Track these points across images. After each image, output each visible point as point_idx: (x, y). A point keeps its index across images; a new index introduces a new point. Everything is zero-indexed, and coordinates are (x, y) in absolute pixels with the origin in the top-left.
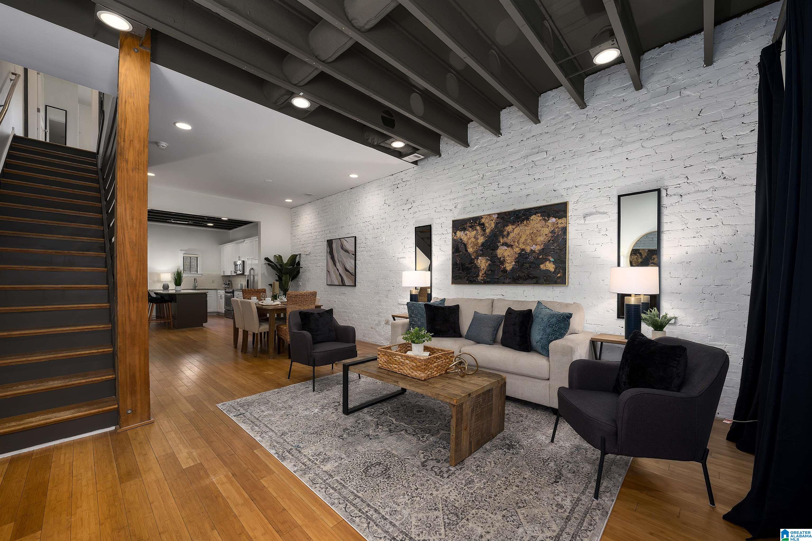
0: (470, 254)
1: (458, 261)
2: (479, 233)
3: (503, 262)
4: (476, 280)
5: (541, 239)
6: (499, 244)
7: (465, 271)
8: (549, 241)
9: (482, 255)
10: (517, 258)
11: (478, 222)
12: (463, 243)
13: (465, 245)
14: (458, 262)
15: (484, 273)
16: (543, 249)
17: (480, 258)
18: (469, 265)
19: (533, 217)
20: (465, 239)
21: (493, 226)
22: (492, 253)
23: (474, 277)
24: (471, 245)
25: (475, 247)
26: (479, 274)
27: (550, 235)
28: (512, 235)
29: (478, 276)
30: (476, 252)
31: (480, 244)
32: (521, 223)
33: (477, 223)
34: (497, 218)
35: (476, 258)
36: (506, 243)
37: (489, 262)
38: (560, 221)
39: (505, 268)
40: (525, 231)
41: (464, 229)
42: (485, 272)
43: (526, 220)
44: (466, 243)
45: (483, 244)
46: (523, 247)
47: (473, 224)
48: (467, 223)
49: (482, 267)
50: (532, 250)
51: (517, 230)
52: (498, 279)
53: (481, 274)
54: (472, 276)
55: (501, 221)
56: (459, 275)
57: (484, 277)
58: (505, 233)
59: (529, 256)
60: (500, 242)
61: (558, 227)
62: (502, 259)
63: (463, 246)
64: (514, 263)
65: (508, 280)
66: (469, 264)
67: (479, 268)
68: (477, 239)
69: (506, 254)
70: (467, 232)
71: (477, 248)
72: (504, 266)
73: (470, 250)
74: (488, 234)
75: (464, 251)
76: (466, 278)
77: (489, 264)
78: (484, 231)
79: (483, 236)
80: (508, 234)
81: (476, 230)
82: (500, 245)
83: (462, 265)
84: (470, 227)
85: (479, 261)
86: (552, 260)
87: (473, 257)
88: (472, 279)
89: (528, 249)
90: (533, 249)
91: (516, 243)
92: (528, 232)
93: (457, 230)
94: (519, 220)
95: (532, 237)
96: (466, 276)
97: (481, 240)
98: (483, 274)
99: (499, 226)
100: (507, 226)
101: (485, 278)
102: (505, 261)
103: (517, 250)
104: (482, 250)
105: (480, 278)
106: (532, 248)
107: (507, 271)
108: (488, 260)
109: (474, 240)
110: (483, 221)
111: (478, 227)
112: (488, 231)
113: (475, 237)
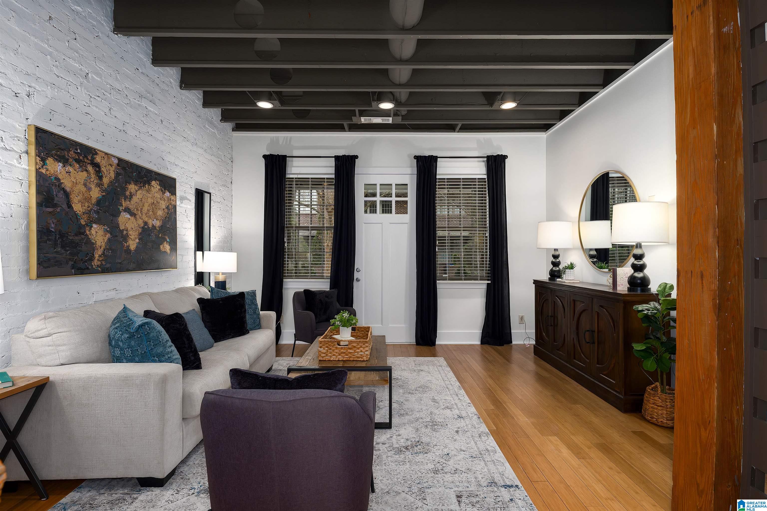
0: (76, 215)
1: (53, 226)
2: (92, 180)
3: (126, 238)
4: (90, 267)
5: (160, 213)
6: (121, 208)
7: (68, 248)
8: (166, 217)
9: (98, 222)
10: (141, 233)
11: (90, 158)
12: (63, 189)
13: (67, 195)
14: (53, 228)
15: (102, 254)
16: (162, 226)
17: (95, 226)
18: (76, 238)
19: (153, 183)
20: (67, 184)
21: (113, 175)
22: (112, 220)
23: (86, 261)
24: (79, 198)
25: (86, 205)
26: (93, 255)
27: (166, 210)
28: (135, 199)
29: (92, 258)
30: (88, 213)
31: (94, 201)
32: (144, 186)
33: (88, 159)
34: (118, 165)
35: (87, 225)
36: (129, 209)
37: (108, 235)
38: (172, 197)
39: (128, 246)
40: (147, 198)
41: (65, 161)
42: (104, 252)
43: (148, 184)
44: (68, 190)
45: (99, 202)
46: (146, 219)
47: (81, 158)
48: (70, 151)
49: (99, 244)
50: (153, 225)
51: (140, 194)
52: (120, 263)
53: (97, 256)
54: (82, 260)
55: (122, 172)
56: (55, 258)
57: (102, 260)
58: (128, 193)
59: (151, 233)
60: (122, 206)
61: (171, 204)
62: (125, 232)
63: (61, 195)
64: (137, 240)
65: (132, 266)
66: (76, 235)
67: (93, 244)
68: (89, 189)
69: (129, 226)
70: (71, 169)
71: (89, 207)
72: (128, 244)
73: (78, 208)
74: (106, 186)
75: (65, 206)
76: (71, 263)
77: (109, 239)
78: (101, 178)
79: (99, 186)
80: (131, 196)
81: (86, 170)
82: (122, 209)
83: (62, 235)
84: (78, 161)
85: (93, 232)
86: (168, 240)
87: (83, 222)
88: (81, 265)
89: (151, 223)
90: (155, 225)
91: (139, 212)
92: (150, 200)
93: (49, 155)
94: (141, 180)
95: (153, 209)
96: (70, 259)
97: (96, 194)
98: (100, 256)
99: (121, 180)
100: (130, 183)
101: (103, 263)
102: (128, 236)
103: (141, 222)
104: (97, 212)
105: (96, 263)
106: (154, 223)
107: (130, 251)
108: (107, 231)
109: (83, 189)
110: (98, 159)
111: (90, 168)
112: (106, 181)
113: (85, 185)
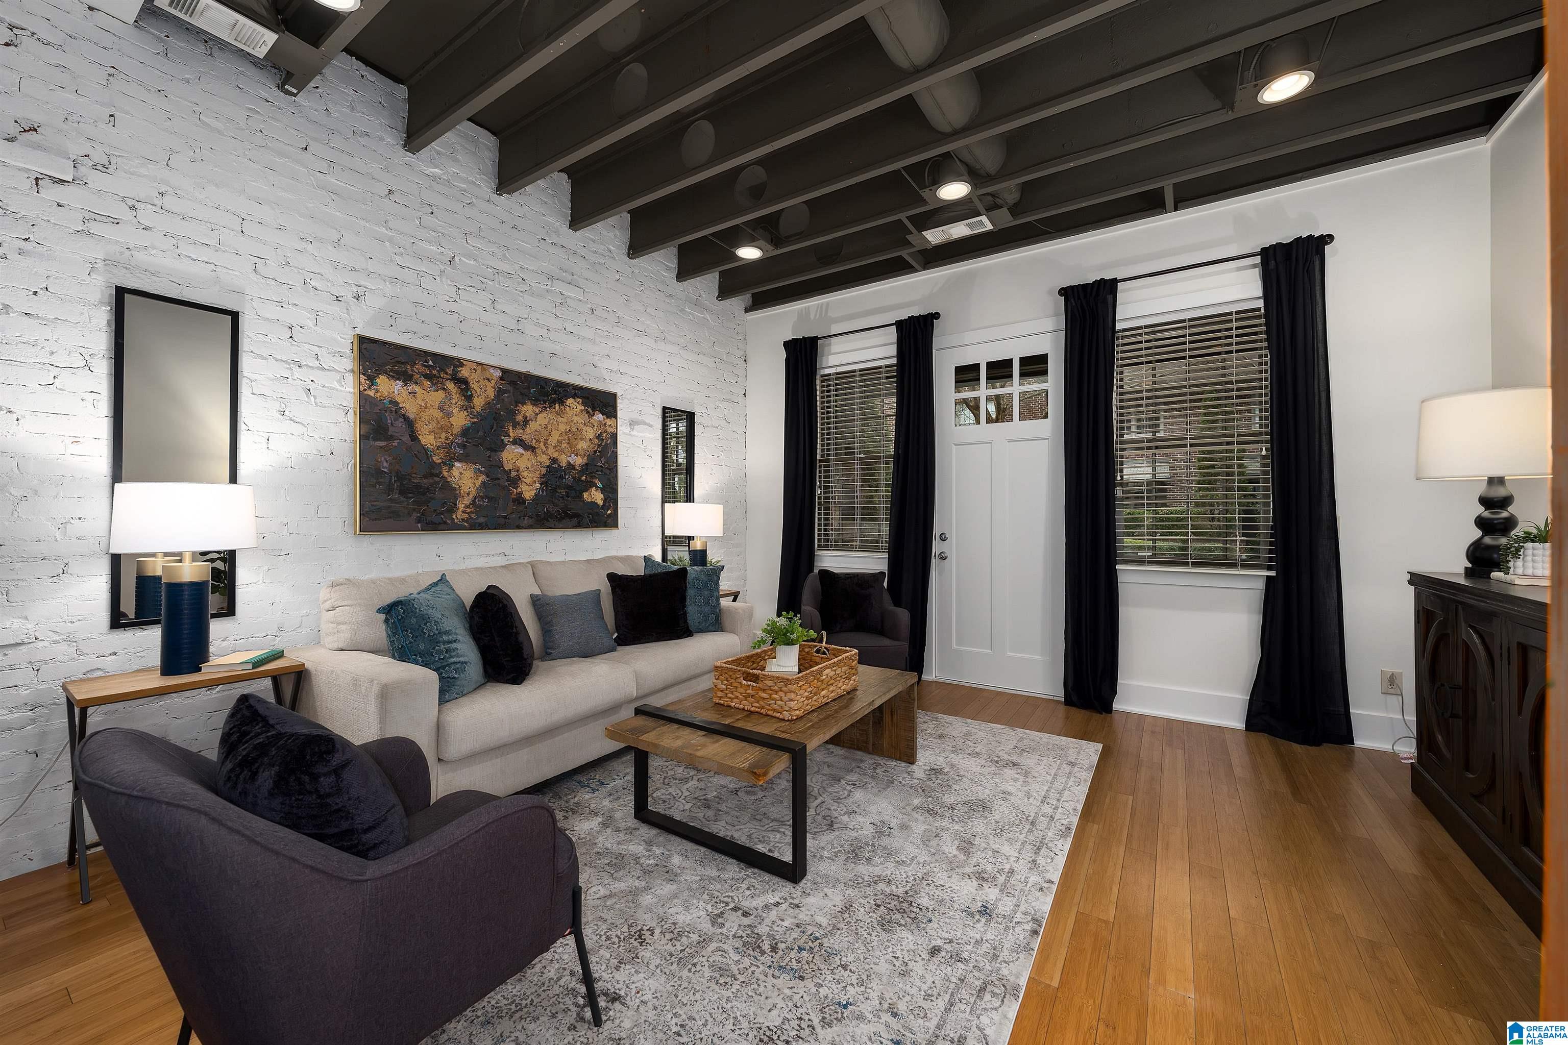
0: (426, 450)
1: (385, 464)
2: (454, 401)
3: (515, 481)
4: (449, 522)
5: (583, 445)
6: (506, 440)
7: (410, 495)
8: (595, 452)
9: (464, 459)
10: (544, 475)
11: (449, 372)
12: (404, 415)
13: (410, 424)
14: (386, 468)
15: (471, 504)
16: (587, 464)
17: (457, 464)
18: (425, 481)
19: (570, 401)
20: (410, 408)
21: (491, 393)
22: (489, 457)
23: (442, 513)
24: (430, 426)
25: (444, 435)
26: (456, 505)
27: (596, 441)
28: (533, 426)
29: (453, 509)
30: (448, 446)
31: (456, 430)
32: (550, 407)
33: (447, 373)
34: (501, 378)
35: (445, 464)
36: (522, 440)
37: (483, 478)
38: (609, 422)
39: (521, 493)
40: (558, 425)
41: (407, 378)
42: (474, 501)
43: (559, 403)
44: (412, 416)
45: (465, 432)
46: (555, 455)
47: (435, 372)
48: (415, 363)
49: (465, 489)
50: (569, 463)
51: (543, 419)
52: (505, 517)
53: (461, 507)
54: (435, 511)
55: (510, 388)
56: (389, 507)
57: (471, 512)
58: (519, 418)
59: (565, 474)
60: (509, 436)
61: (606, 432)
62: (513, 474)
63: (400, 423)
64: (538, 485)
65: (527, 521)
66: (425, 477)
67: (455, 489)
68: (449, 415)
69: (522, 464)
70: (417, 389)
71: (447, 439)
72: (519, 490)
73: (428, 439)
74: (479, 409)
75: (406, 438)
76: (415, 515)
77: (483, 483)
78: (469, 398)
79: (466, 410)
80: (526, 422)
81: (444, 389)
82: (509, 441)
83: (400, 477)
84: (428, 377)
85: (455, 472)
86: (600, 485)
87: (437, 459)
88: (434, 518)
89: (564, 460)
90: (572, 463)
91: (542, 444)
92: (562, 427)
93: (379, 372)
94: (546, 398)
95: (569, 440)
96: (414, 510)
97: (460, 420)
98: (467, 506)
99: (506, 400)
100: (524, 404)
101: (473, 516)
102: (520, 479)
103: (544, 459)
104: (464, 446)
105: (459, 515)
106: (570, 459)
107: (524, 500)
108: (481, 472)
109: (438, 414)
110: (464, 372)
111: (450, 386)
112: (478, 402)
113: (441, 409)
